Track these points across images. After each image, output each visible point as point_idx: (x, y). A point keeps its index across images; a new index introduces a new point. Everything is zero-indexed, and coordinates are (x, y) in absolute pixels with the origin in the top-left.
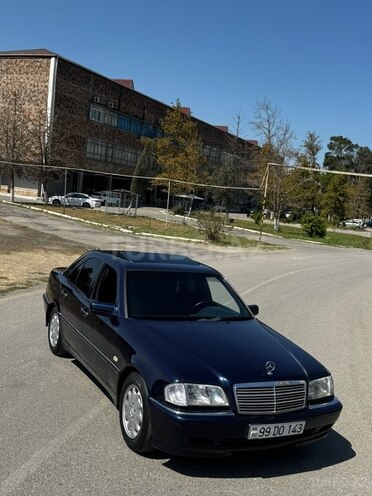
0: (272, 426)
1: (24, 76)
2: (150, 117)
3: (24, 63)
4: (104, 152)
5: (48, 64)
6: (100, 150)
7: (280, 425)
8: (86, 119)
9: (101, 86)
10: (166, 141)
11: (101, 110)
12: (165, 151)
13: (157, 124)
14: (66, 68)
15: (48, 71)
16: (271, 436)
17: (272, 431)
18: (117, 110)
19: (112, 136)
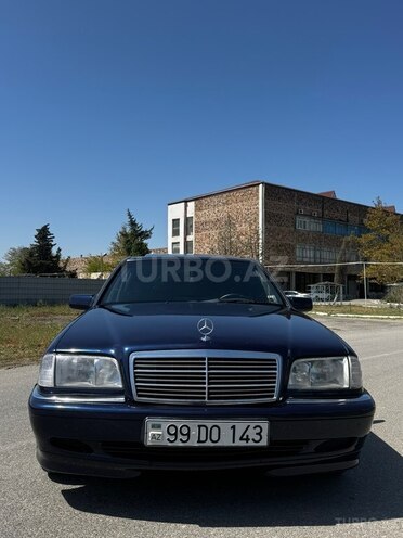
0: (193, 424)
1: (240, 204)
2: (353, 219)
3: (238, 194)
4: (312, 255)
5: (257, 191)
6: (310, 253)
7: (209, 423)
8: (292, 229)
9: (304, 200)
10: (371, 236)
11: (307, 220)
12: (371, 245)
13: (361, 223)
14: (272, 192)
15: (257, 196)
16: (193, 443)
17: (195, 433)
18: (321, 217)
19: (318, 240)
